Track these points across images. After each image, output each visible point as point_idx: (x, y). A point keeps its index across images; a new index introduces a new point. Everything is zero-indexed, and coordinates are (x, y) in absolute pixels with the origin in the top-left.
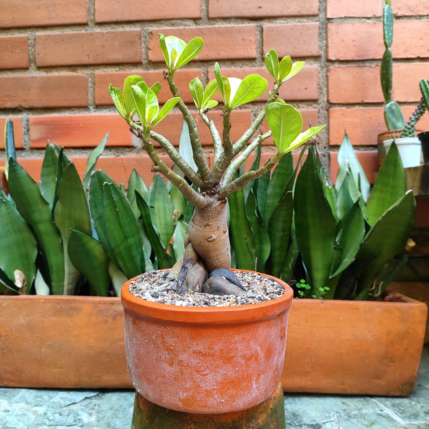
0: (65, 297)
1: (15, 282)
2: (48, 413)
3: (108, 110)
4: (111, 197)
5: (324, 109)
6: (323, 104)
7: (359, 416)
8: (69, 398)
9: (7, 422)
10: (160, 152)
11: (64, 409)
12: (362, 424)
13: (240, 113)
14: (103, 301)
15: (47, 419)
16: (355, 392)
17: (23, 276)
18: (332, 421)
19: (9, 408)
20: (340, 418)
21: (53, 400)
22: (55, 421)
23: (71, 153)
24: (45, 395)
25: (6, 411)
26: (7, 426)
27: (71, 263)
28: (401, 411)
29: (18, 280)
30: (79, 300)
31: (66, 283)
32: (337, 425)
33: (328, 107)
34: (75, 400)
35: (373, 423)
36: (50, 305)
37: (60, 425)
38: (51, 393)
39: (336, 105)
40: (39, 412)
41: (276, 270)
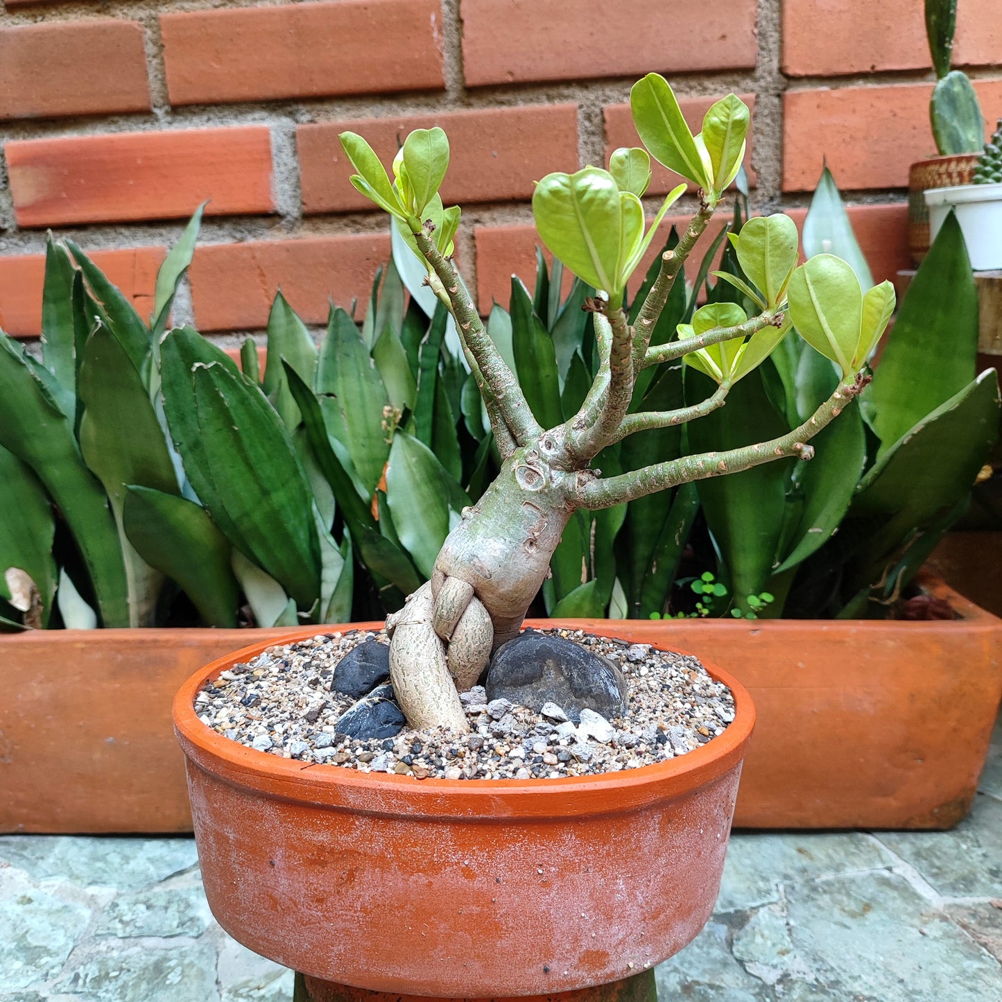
0: (134, 634)
1: (10, 598)
2: (120, 901)
3: (205, 118)
4: (216, 399)
5: (772, 92)
6: (769, 79)
7: (837, 885)
8: (168, 858)
9: (27, 932)
10: (346, 225)
11: (157, 889)
12: (843, 910)
13: (549, 112)
14: (226, 641)
15: (117, 920)
16: (829, 823)
17: (29, 583)
18: (771, 903)
19: (31, 893)
20: (790, 894)
21: (132, 865)
22: (136, 927)
23: (121, 237)
24: (111, 850)
25: (25, 900)
26: (29, 943)
27: (137, 555)
28: (935, 871)
29: (17, 592)
30: (167, 641)
31: (132, 598)
32: (784, 914)
33: (780, 87)
34: (182, 863)
35: (867, 907)
36: (98, 655)
37: (148, 936)
38: (127, 846)
39: (805, 81)
40: (99, 901)
41: (642, 550)
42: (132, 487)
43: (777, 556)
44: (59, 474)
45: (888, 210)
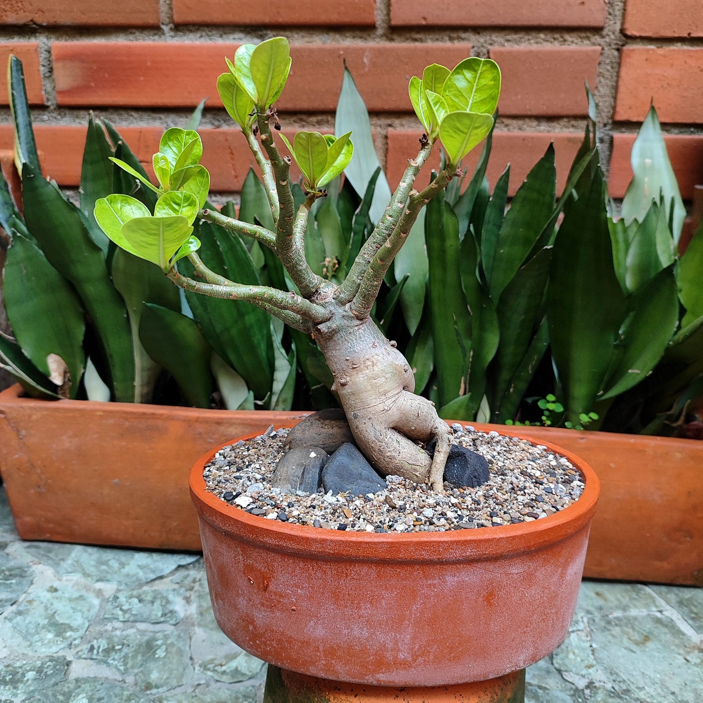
0: (137, 408)
1: (49, 375)
2: (120, 595)
3: (198, 35)
4: (214, 246)
5: (614, 46)
6: (612, 37)
7: (625, 621)
8: (152, 566)
9: (55, 612)
10: (295, 122)
11: (145, 588)
12: (630, 639)
13: (449, 50)
14: (204, 418)
15: (118, 609)
16: (619, 576)
17: (63, 365)
18: (579, 630)
19: (56, 584)
20: (592, 625)
21: (127, 570)
22: (132, 614)
23: (131, 118)
24: (112, 557)
25: (53, 590)
26: (57, 621)
27: (145, 352)
28: (693, 615)
29: (55, 372)
30: (162, 415)
31: (137, 382)
32: (589, 639)
33: (620, 43)
34: (162, 570)
35: (647, 638)
36: (111, 421)
37: (141, 621)
38: (123, 556)
39: (638, 40)
40: (105, 593)
41: (505, 375)
42: (149, 304)
43: (602, 386)
44: (94, 290)
45: (690, 140)
